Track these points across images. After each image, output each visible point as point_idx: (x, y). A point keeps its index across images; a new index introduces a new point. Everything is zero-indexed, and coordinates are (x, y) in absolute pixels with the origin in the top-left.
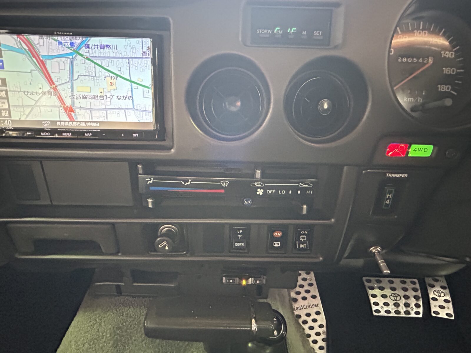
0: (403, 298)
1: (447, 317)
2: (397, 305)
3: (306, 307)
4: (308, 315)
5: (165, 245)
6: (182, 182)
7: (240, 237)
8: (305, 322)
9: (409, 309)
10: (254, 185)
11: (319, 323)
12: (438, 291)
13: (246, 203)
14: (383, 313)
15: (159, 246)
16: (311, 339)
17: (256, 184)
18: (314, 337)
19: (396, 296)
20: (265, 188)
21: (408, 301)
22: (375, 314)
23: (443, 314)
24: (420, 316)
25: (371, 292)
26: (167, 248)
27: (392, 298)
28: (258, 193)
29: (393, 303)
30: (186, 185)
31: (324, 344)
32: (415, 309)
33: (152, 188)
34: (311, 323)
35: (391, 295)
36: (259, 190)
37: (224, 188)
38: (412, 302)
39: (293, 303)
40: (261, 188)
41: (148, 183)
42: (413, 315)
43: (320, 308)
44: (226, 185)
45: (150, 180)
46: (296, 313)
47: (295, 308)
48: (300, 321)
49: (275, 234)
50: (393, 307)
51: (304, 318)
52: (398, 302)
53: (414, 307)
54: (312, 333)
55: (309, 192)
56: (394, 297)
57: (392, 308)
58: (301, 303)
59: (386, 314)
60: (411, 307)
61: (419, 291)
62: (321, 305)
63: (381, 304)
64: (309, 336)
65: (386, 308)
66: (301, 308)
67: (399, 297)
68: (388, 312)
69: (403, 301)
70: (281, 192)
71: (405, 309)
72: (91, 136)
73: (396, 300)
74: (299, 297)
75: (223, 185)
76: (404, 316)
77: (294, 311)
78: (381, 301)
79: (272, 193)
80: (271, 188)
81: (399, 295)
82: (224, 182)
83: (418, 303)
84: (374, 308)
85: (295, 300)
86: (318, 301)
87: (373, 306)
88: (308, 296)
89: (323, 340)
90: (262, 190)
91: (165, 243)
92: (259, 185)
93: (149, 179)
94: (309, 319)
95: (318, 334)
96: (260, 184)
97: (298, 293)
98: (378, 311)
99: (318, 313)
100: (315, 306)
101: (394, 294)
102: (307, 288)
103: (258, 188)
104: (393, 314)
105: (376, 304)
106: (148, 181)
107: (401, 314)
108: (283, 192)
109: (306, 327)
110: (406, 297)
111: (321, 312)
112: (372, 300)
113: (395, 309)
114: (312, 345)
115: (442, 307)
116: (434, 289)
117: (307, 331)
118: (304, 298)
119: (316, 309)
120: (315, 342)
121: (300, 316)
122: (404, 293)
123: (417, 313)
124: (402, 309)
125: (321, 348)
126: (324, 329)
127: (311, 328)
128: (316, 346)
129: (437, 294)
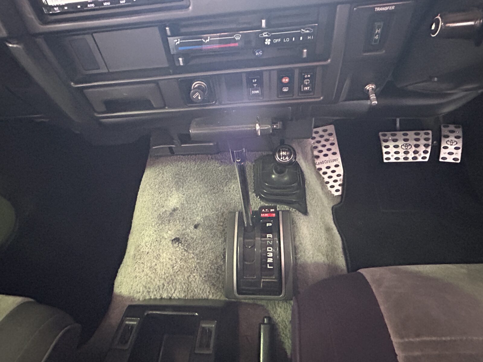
0: (413, 147)
1: (453, 161)
2: (406, 153)
3: (327, 162)
4: (328, 168)
5: (198, 96)
6: (203, 39)
7: (255, 86)
8: (325, 173)
9: (417, 155)
10: (262, 35)
11: (337, 173)
12: (452, 140)
13: (257, 54)
14: (393, 160)
15: (194, 96)
16: (329, 185)
17: (264, 35)
18: (332, 183)
19: (407, 145)
20: (272, 38)
21: (417, 149)
22: (385, 161)
23: (450, 159)
24: (428, 159)
25: (384, 144)
26: (199, 98)
27: (403, 147)
28: (266, 43)
29: (403, 152)
30: (206, 42)
31: (340, 188)
32: (423, 155)
33: (180, 48)
34: (330, 174)
35: (403, 145)
36: (266, 40)
37: (238, 41)
38: (422, 149)
39: (316, 159)
40: (268, 38)
41: (176, 44)
42: (420, 159)
43: (339, 162)
44: (239, 38)
45: (178, 41)
46: (318, 167)
47: (317, 163)
48: (321, 172)
49: (284, 80)
50: (403, 154)
51: (324, 170)
52: (408, 150)
53: (422, 153)
54: (331, 180)
55: (310, 37)
56: (405, 146)
57: (401, 155)
58: (322, 158)
59: (395, 161)
60: (419, 153)
61: (431, 141)
62: (340, 160)
63: (392, 153)
64: (328, 183)
65: (396, 156)
66: (322, 163)
67: (410, 146)
68: (397, 158)
69: (414, 149)
70: (285, 40)
71: (413, 155)
72: (125, 3)
73: (406, 149)
74: (321, 155)
75: (236, 39)
76: (412, 161)
77: (316, 166)
78: (392, 150)
79: (278, 41)
80: (277, 37)
81: (410, 145)
82: (237, 36)
83: (427, 150)
84: (385, 156)
85: (318, 157)
86: (338, 157)
87: (384, 154)
88: (329, 153)
89: (339, 185)
90: (269, 40)
91: (197, 94)
92: (267, 36)
93: (176, 40)
94: (329, 171)
95: (335, 181)
96: (267, 34)
97: (321, 151)
98: (388, 159)
99: (337, 166)
100: (335, 160)
101: (406, 144)
102: (329, 147)
103: (266, 38)
104: (402, 160)
105: (387, 153)
106: (176, 42)
107: (409, 159)
108: (288, 40)
109: (325, 177)
110: (417, 146)
111: (339, 165)
112: (384, 150)
113: (405, 156)
114: (330, 189)
115: (451, 154)
116: (447, 139)
117: (326, 179)
118: (326, 155)
119: (335, 163)
120: (332, 187)
121: (321, 169)
122: (415, 143)
123: (424, 158)
124: (411, 156)
125: (337, 191)
126: (341, 177)
127: (330, 177)
128: (333, 190)
129: (449, 143)
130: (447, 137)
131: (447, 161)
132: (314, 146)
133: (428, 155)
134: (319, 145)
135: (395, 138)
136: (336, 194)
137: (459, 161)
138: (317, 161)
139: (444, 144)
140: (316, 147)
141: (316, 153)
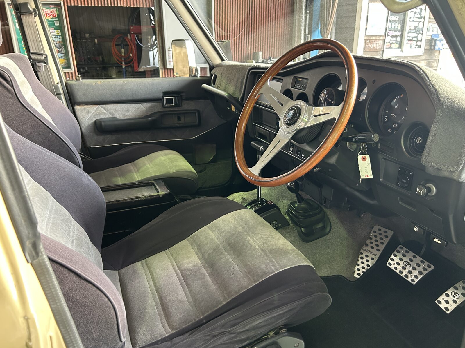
1: (444, 309)
2: (404, 268)
3: (369, 252)
4: (367, 256)
8: (362, 258)
9: (409, 275)
11: (369, 263)
12: (457, 294)
14: (392, 267)
16: (357, 267)
18: (359, 267)
21: (413, 271)
22: (387, 264)
23: (443, 306)
24: (414, 283)
25: (395, 253)
27: (405, 263)
29: (402, 266)
31: (362, 274)
32: (413, 278)
34: (364, 261)
35: (406, 262)
38: (416, 273)
39: (364, 245)
42: (409, 279)
43: (376, 258)
46: (362, 251)
47: (363, 249)
48: (360, 256)
50: (401, 268)
51: (363, 256)
52: (406, 267)
54: (361, 265)
56: (406, 263)
57: (399, 268)
58: (369, 248)
59: (393, 269)
60: (412, 275)
61: (427, 272)
62: (377, 257)
63: (395, 262)
64: (358, 265)
65: (396, 265)
66: (366, 251)
67: (410, 266)
68: (396, 268)
69: (410, 269)
71: (407, 273)
73: (406, 266)
74: (370, 245)
76: (403, 276)
78: (397, 259)
81: (410, 264)
83: (419, 276)
84: (390, 261)
85: (367, 245)
86: (379, 254)
87: (390, 259)
88: (376, 247)
89: (363, 272)
94: (365, 259)
95: (363, 268)
97: (372, 243)
98: (390, 264)
99: (372, 259)
100: (374, 254)
101: (408, 262)
102: (379, 243)
104: (397, 271)
105: (393, 260)
107: (402, 274)
109: (360, 260)
110: (414, 269)
111: (375, 259)
112: (392, 257)
113: (401, 269)
114: (356, 269)
115: (447, 302)
116: (455, 291)
117: (359, 262)
118: (372, 247)
119: (373, 256)
120: (358, 270)
121: (362, 254)
122: (415, 266)
123: (413, 280)
124: (405, 272)
125: (359, 274)
126: (369, 268)
127: (363, 263)
128: (357, 272)
129: (453, 294)
130: (456, 289)
131: (440, 305)
132: (371, 236)
133: (416, 281)
134: (374, 238)
135: (406, 254)
136: (356, 275)
137: (448, 313)
138: (365, 247)
139: (449, 292)
140: (371, 239)
141: (368, 242)
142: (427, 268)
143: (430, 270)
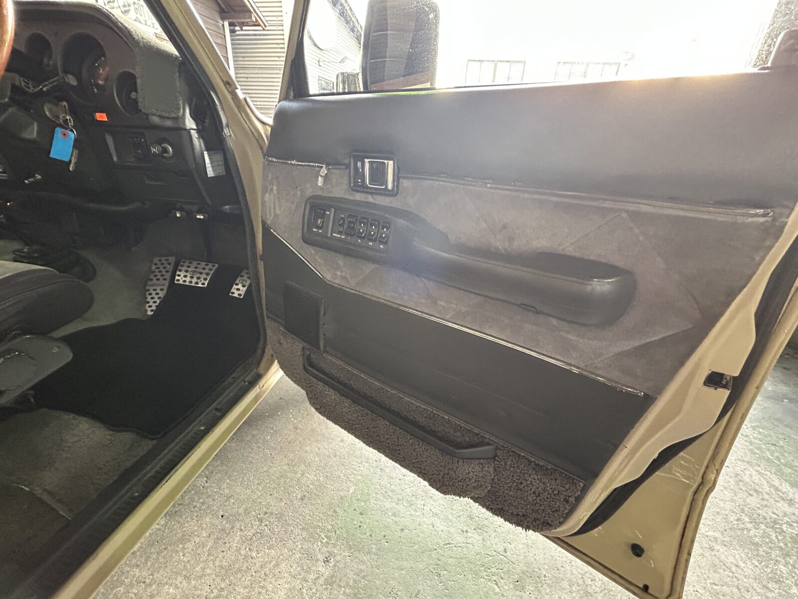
3: (157, 285)
4: (155, 290)
8: (150, 294)
9: (199, 281)
11: (160, 296)
12: (244, 279)
14: (181, 282)
16: (148, 305)
18: (151, 304)
21: (200, 276)
22: (176, 282)
24: (206, 285)
25: (180, 268)
27: (192, 273)
29: (189, 276)
31: (155, 309)
32: (203, 281)
34: (153, 295)
35: (192, 271)
38: (204, 276)
39: (149, 281)
42: (200, 285)
43: (165, 288)
46: (148, 288)
47: (148, 285)
48: (147, 293)
51: (151, 291)
52: (194, 276)
53: (203, 280)
54: (152, 301)
57: (188, 279)
58: (154, 282)
59: (183, 283)
60: (200, 279)
62: (167, 284)
63: (182, 275)
64: (149, 302)
65: (184, 279)
66: (152, 285)
68: (185, 281)
69: (198, 275)
71: (196, 281)
73: (193, 275)
74: (155, 279)
76: (194, 285)
77: (146, 286)
78: (183, 273)
81: (197, 272)
83: (207, 278)
84: (177, 278)
85: (151, 280)
86: (167, 282)
87: (176, 276)
88: (161, 278)
89: (156, 306)
94: (154, 293)
95: (155, 302)
97: (156, 276)
98: (178, 280)
99: (162, 290)
100: (163, 285)
101: (195, 271)
102: (163, 273)
104: (187, 283)
105: (179, 276)
107: (192, 283)
109: (149, 297)
110: (201, 273)
112: (178, 273)
113: (190, 280)
114: (147, 308)
115: (238, 290)
116: (241, 278)
117: (149, 299)
118: (158, 280)
119: (162, 287)
120: (150, 306)
121: (148, 290)
122: (201, 271)
123: (203, 284)
124: (194, 280)
125: (152, 311)
126: (161, 300)
127: (152, 298)
128: (149, 309)
129: (241, 282)
130: (242, 276)
131: (234, 295)
132: (153, 270)
133: (206, 283)
134: (157, 270)
135: (190, 265)
136: (150, 313)
137: (242, 297)
138: (150, 283)
139: (237, 281)
140: (154, 272)
141: (152, 277)
142: (212, 268)
143: (214, 269)
